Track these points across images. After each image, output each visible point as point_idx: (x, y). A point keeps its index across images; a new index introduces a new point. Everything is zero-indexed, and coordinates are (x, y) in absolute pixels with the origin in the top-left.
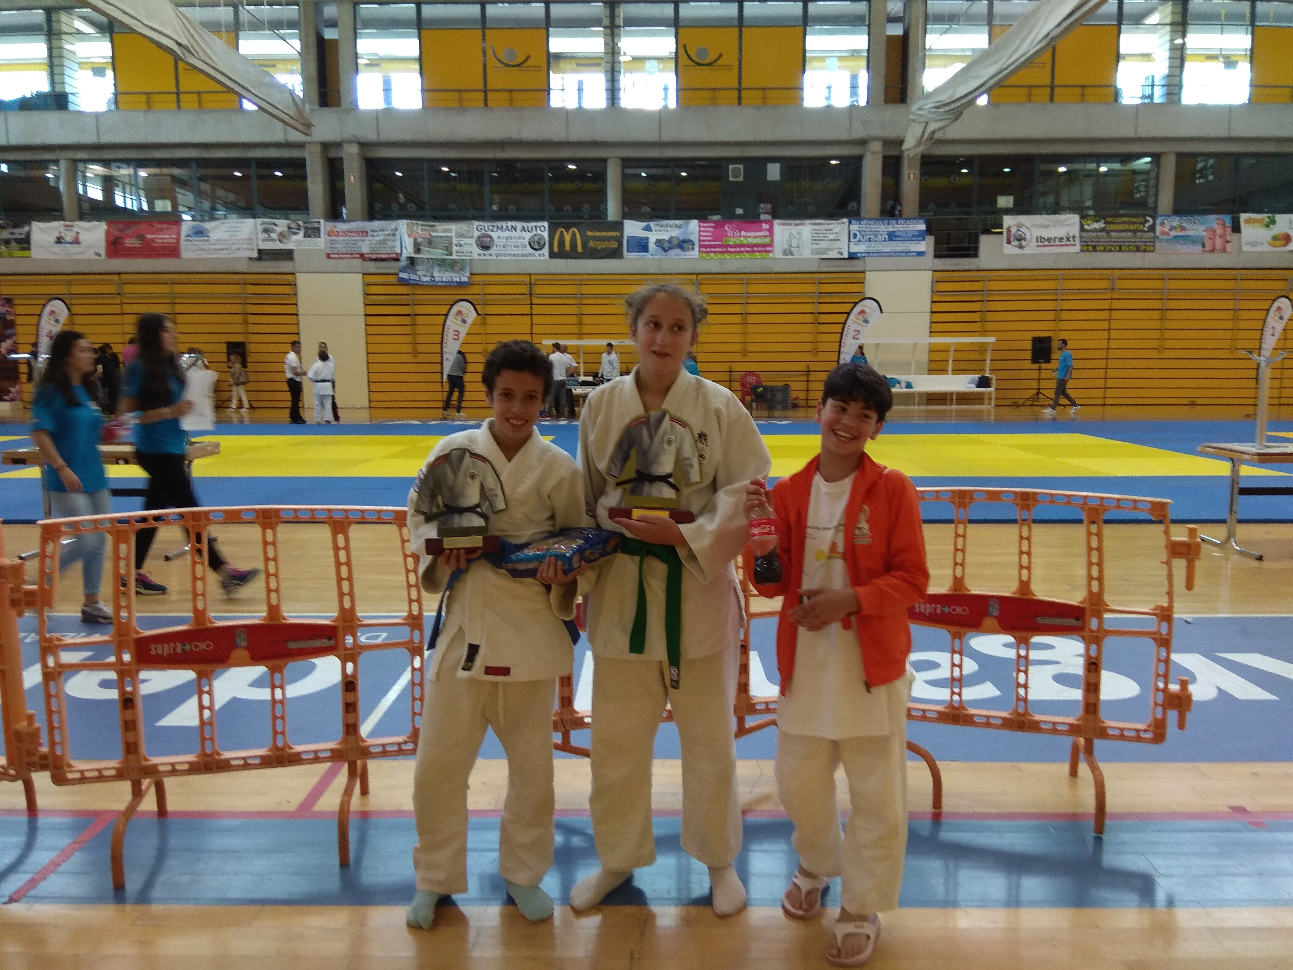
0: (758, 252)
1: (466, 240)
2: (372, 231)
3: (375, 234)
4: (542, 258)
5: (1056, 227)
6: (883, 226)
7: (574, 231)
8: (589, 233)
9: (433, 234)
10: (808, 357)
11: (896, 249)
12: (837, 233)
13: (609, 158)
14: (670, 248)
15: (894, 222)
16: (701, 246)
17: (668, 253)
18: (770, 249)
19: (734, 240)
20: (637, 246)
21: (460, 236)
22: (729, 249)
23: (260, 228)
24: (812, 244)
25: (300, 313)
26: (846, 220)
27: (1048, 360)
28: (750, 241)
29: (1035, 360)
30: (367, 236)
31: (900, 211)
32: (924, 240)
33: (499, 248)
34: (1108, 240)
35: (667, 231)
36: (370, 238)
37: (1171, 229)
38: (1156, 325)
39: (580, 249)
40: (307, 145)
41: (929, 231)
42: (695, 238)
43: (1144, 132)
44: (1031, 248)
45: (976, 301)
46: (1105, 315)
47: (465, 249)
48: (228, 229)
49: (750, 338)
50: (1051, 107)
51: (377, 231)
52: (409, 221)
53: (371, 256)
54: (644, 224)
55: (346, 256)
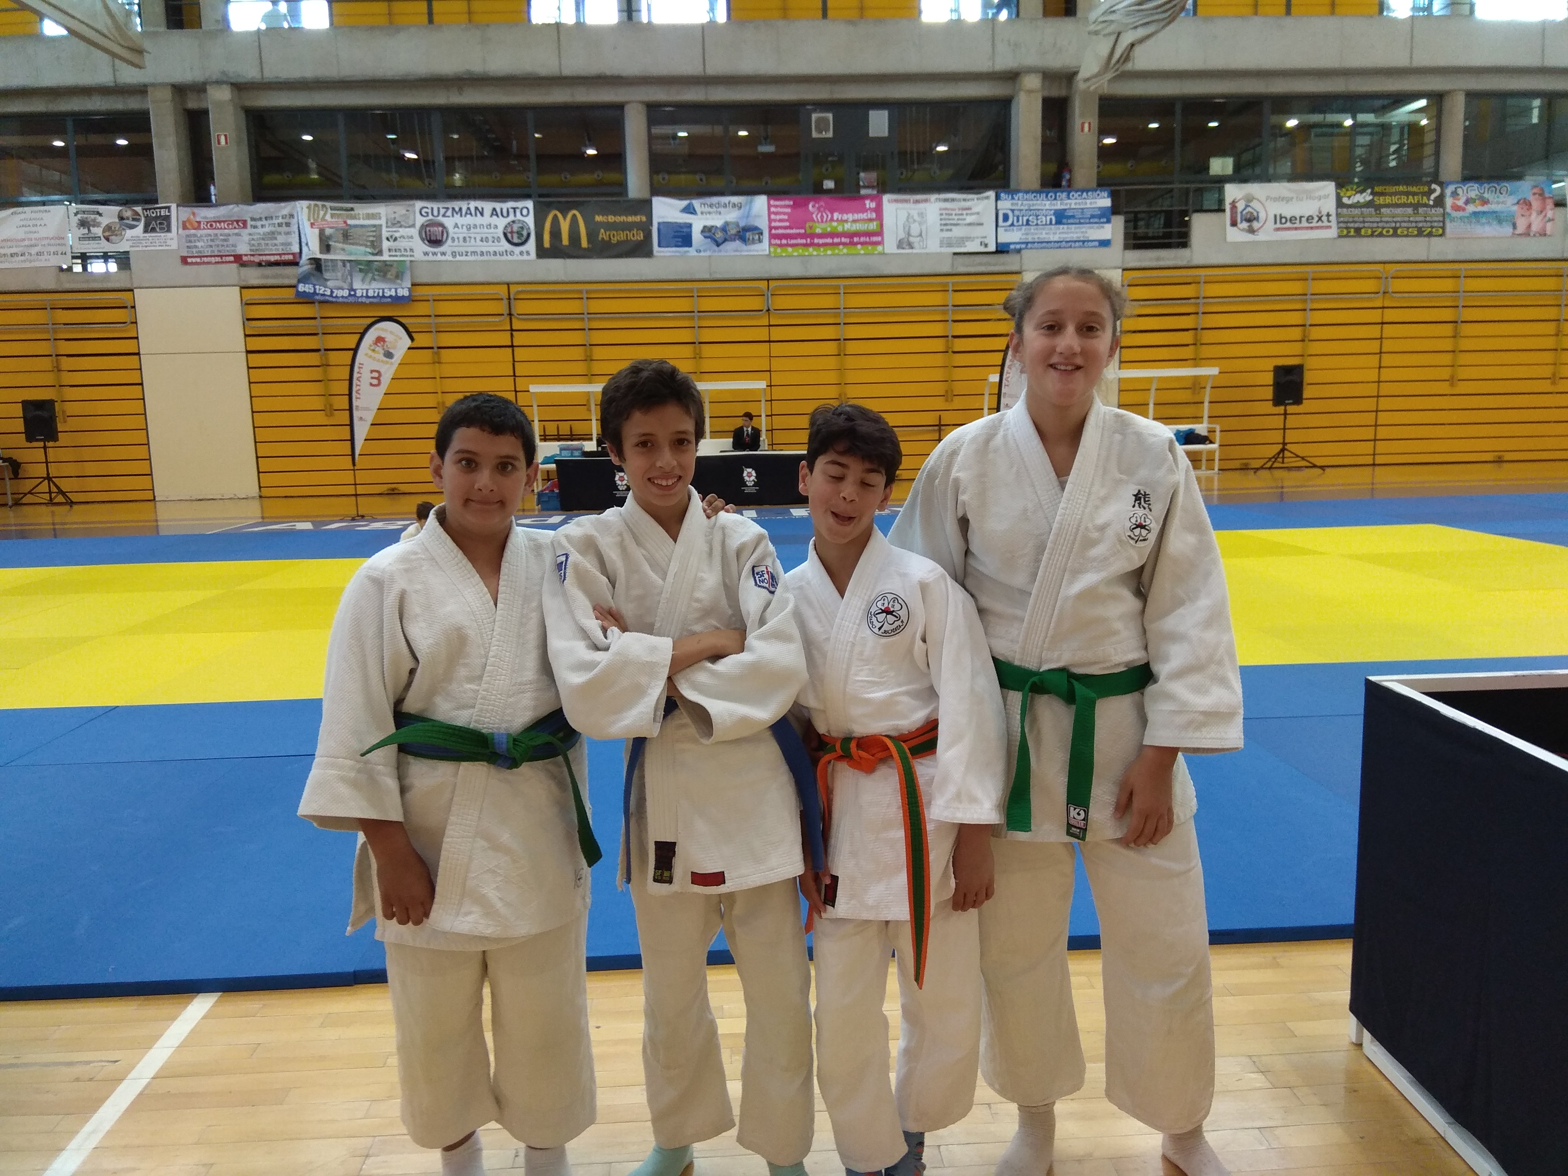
0: (862, 244)
1: (402, 231)
2: (253, 219)
3: (259, 223)
4: (525, 257)
5: (1301, 200)
6: (1048, 203)
7: (574, 215)
8: (599, 218)
9: (349, 222)
10: (939, 403)
11: (1069, 237)
12: (978, 213)
13: (627, 103)
14: (725, 240)
15: (1064, 195)
16: (772, 236)
17: (721, 247)
18: (879, 239)
19: (823, 225)
20: (675, 237)
21: (394, 225)
22: (816, 241)
23: (75, 220)
24: (942, 230)
25: (141, 352)
26: (991, 194)
27: (1298, 401)
28: (848, 227)
29: (1278, 400)
30: (245, 226)
31: (1069, 181)
32: (1108, 221)
33: (456, 243)
34: (1378, 219)
35: (720, 213)
36: (249, 230)
37: (1467, 202)
38: (1448, 345)
39: (584, 244)
40: (149, 89)
41: (1115, 210)
42: (763, 223)
43: (1422, 59)
44: (1267, 233)
45: (1189, 314)
46: (1375, 331)
47: (402, 244)
48: (22, 223)
49: (851, 377)
50: (1288, 21)
51: (260, 219)
52: (313, 203)
53: (252, 259)
54: (684, 203)
55: (213, 260)
